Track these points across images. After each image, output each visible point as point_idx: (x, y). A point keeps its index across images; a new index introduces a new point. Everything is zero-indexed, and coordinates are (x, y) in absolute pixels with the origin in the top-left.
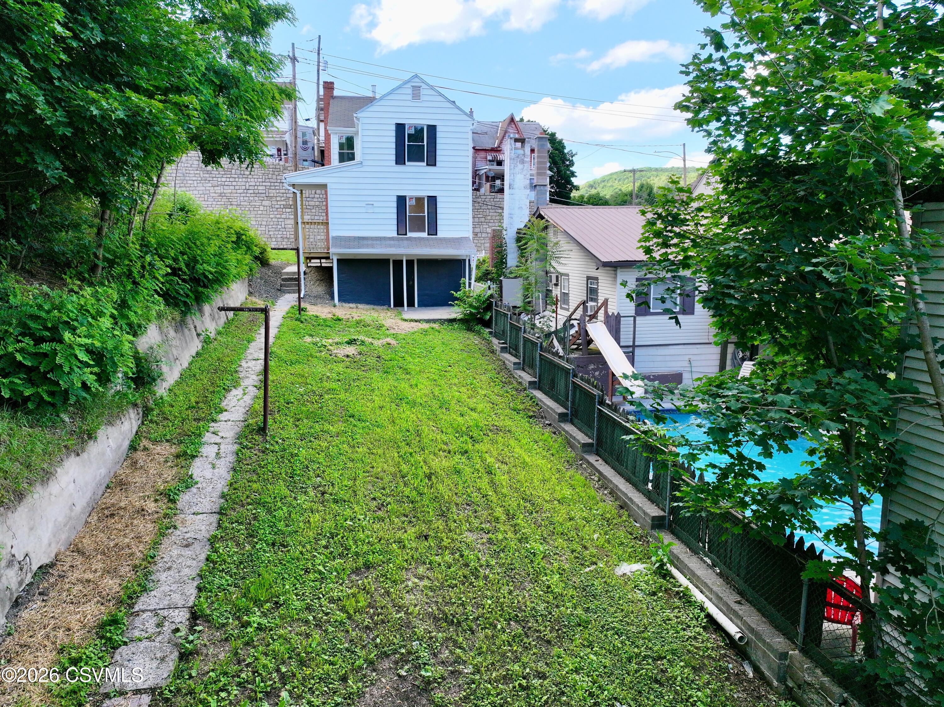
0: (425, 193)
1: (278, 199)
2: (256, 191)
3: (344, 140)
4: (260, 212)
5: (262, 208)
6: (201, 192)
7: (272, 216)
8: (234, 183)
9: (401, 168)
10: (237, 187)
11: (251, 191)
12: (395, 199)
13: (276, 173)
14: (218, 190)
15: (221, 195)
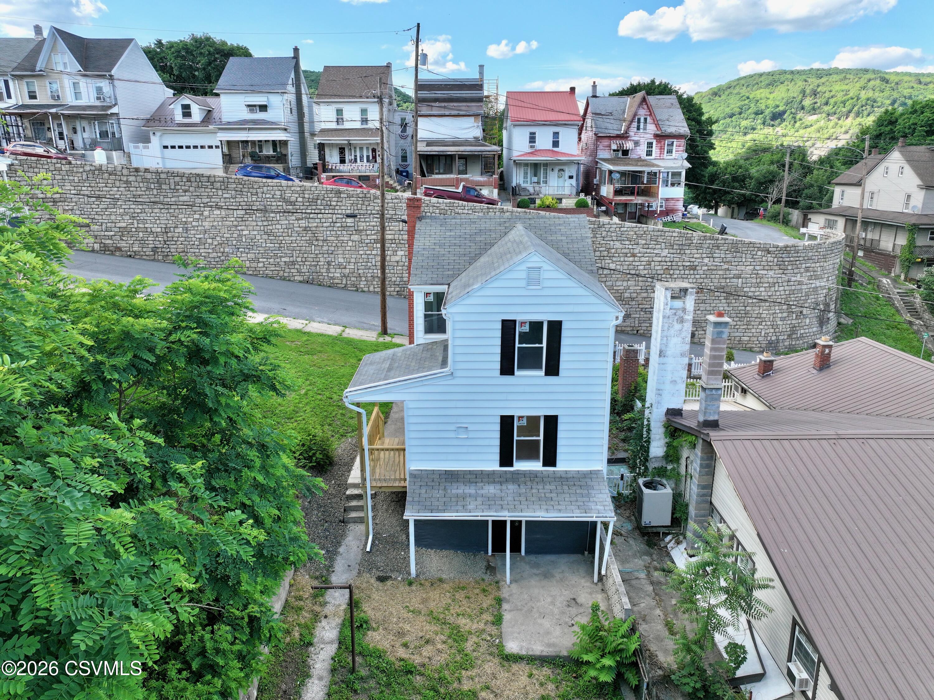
0: (542, 413)
1: (368, 232)
2: (344, 224)
3: (431, 298)
4: (348, 248)
5: (350, 244)
6: (284, 226)
7: (361, 252)
8: (320, 216)
9: (507, 379)
10: (323, 220)
11: (339, 225)
12: (498, 420)
13: (366, 203)
14: (303, 223)
15: (306, 229)
